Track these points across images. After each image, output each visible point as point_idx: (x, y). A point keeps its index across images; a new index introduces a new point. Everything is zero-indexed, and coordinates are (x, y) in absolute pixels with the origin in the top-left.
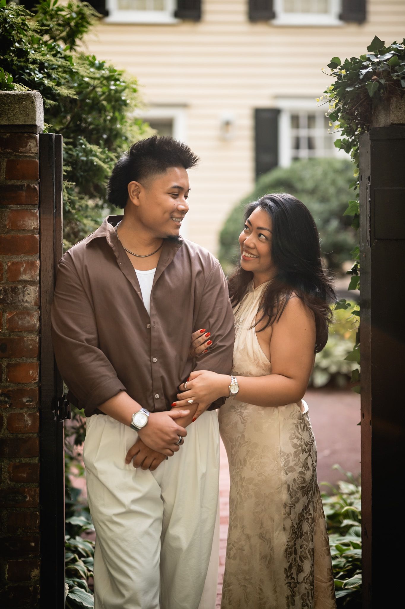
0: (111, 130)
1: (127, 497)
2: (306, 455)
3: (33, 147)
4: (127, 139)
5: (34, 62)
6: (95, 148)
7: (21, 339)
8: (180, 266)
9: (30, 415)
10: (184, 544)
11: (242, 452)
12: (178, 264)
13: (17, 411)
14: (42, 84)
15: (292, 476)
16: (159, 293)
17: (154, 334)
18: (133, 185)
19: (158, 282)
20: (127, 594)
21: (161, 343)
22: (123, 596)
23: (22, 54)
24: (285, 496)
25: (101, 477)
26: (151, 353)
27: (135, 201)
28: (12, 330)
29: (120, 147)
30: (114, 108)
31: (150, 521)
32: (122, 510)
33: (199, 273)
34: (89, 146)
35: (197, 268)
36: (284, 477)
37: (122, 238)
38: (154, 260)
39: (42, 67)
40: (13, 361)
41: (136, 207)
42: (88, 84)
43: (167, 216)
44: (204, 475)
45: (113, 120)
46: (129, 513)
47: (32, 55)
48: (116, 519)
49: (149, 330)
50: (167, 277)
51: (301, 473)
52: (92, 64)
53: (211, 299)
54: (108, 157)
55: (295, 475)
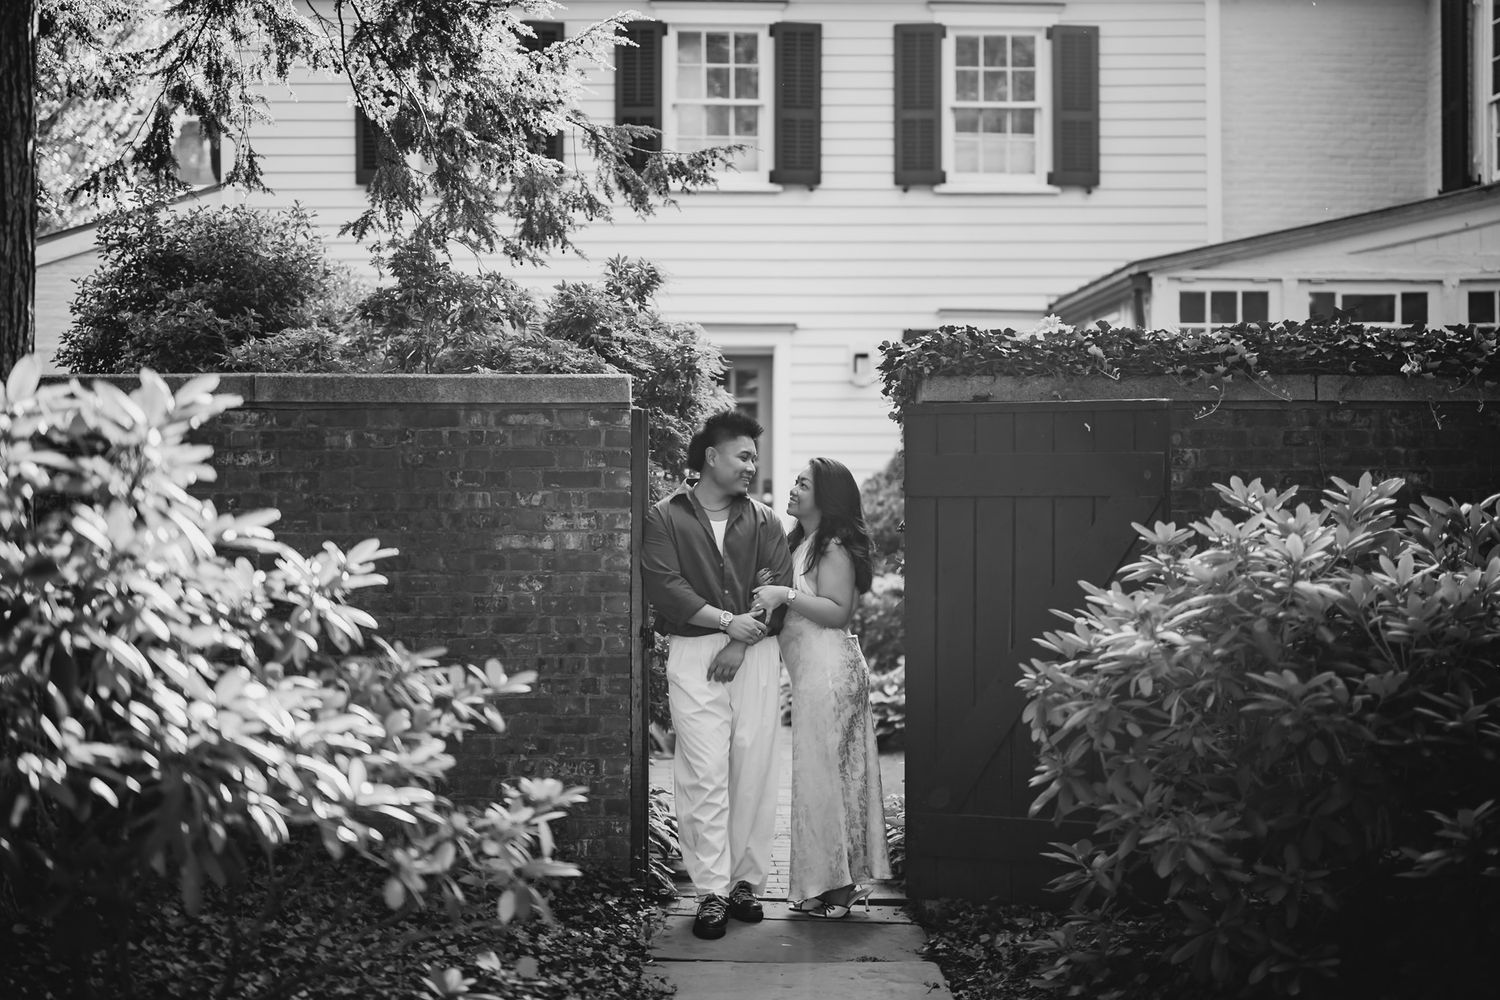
0: (684, 398)
1: (703, 700)
2: (850, 670)
3: (627, 420)
4: (700, 406)
5: (617, 339)
6: (671, 417)
7: (617, 577)
8: (748, 519)
9: (623, 639)
10: (748, 742)
11: (799, 670)
12: (745, 517)
13: (613, 635)
14: (624, 359)
15: (838, 685)
16: (730, 540)
17: (726, 571)
18: (709, 450)
19: (729, 531)
20: (701, 775)
21: (731, 579)
22: (697, 776)
23: (605, 331)
24: (833, 701)
25: (682, 685)
26: (723, 587)
27: (712, 464)
28: (609, 569)
29: (693, 414)
30: (688, 376)
31: (721, 721)
32: (699, 709)
33: (763, 524)
34: (666, 416)
35: (762, 520)
36: (830, 685)
37: (699, 495)
38: (726, 513)
39: (623, 343)
40: (610, 594)
41: (712, 468)
42: (661, 351)
43: (738, 475)
44: (765, 688)
45: (687, 387)
46: (704, 712)
47: (616, 334)
48: (693, 716)
49: (723, 568)
50: (737, 528)
51: (847, 683)
52: (668, 334)
53: (772, 546)
54: (683, 426)
55: (842, 685)
